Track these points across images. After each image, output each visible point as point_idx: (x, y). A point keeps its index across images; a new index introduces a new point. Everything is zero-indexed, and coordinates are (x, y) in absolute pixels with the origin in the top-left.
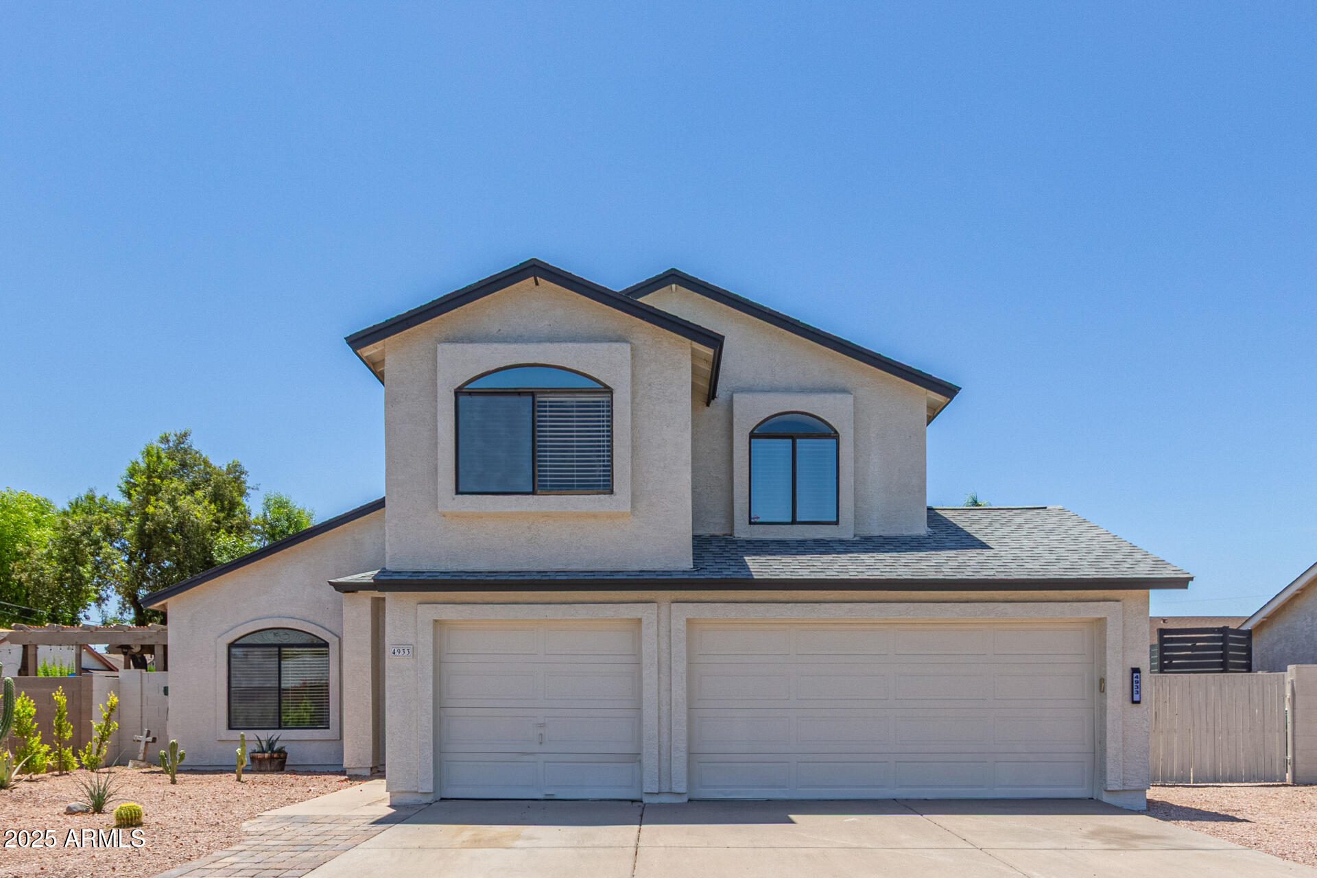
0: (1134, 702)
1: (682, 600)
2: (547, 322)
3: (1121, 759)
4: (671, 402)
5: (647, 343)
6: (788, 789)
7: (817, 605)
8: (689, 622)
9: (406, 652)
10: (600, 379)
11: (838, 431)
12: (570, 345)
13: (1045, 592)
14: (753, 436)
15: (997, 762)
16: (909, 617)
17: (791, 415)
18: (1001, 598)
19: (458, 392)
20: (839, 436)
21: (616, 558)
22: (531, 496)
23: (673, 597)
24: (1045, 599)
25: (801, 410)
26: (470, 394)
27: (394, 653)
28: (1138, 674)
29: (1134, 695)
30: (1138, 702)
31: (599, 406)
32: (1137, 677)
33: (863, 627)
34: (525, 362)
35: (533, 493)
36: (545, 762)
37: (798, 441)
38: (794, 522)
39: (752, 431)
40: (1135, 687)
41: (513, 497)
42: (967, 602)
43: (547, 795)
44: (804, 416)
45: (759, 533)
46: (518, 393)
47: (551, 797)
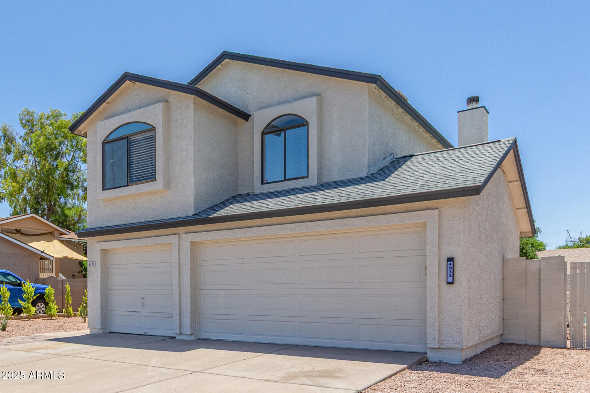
0: (448, 283)
1: (190, 232)
2: (138, 101)
3: (437, 325)
4: (185, 127)
5: (175, 99)
6: (244, 336)
7: (248, 229)
8: (193, 243)
9: (93, 264)
10: (151, 124)
11: (308, 121)
12: (140, 110)
13: (383, 207)
14: (263, 134)
15: (360, 324)
16: (297, 232)
17: (282, 118)
18: (354, 215)
19: (104, 144)
20: (308, 124)
21: (163, 213)
22: (127, 187)
23: (186, 231)
24: (383, 212)
25: (288, 113)
26: (107, 143)
27: (89, 265)
28: (452, 262)
29: (448, 277)
30: (452, 283)
31: (152, 138)
32: (450, 264)
33: (287, 239)
34: (125, 123)
35: (128, 186)
36: (145, 316)
37: (287, 131)
38: (285, 180)
39: (263, 131)
40: (448, 272)
41: (120, 189)
42: (333, 219)
43: (145, 333)
44: (290, 116)
45: (267, 188)
46: (122, 138)
47: (145, 334)
